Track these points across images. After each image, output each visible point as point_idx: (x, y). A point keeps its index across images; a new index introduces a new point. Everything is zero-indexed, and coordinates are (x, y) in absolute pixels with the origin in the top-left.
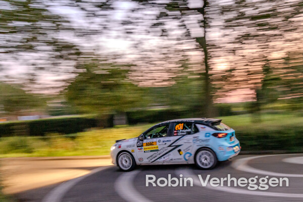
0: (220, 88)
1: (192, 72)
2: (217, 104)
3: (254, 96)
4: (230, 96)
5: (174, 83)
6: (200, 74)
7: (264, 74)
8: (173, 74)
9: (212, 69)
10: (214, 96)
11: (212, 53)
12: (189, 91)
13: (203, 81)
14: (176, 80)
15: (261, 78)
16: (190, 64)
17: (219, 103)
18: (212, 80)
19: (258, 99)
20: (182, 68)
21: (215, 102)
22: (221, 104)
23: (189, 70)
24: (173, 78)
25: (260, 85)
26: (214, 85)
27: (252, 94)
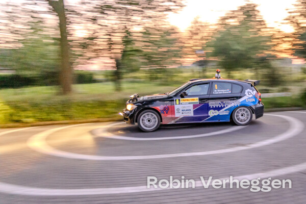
0: (81, 55)
1: (48, 36)
2: (78, 71)
3: (114, 65)
4: (92, 63)
5: (21, 45)
6: (54, 39)
7: (124, 45)
8: (20, 36)
9: (71, 35)
10: (74, 62)
11: (72, 19)
12: (43, 56)
13: (58, 46)
14: (23, 43)
15: (120, 49)
16: (45, 27)
17: (80, 69)
18: (72, 47)
19: (118, 68)
20: (32, 31)
21: (76, 69)
22: (82, 71)
23: (44, 33)
24: (19, 40)
25: (120, 55)
26: (74, 51)
27: (112, 63)
